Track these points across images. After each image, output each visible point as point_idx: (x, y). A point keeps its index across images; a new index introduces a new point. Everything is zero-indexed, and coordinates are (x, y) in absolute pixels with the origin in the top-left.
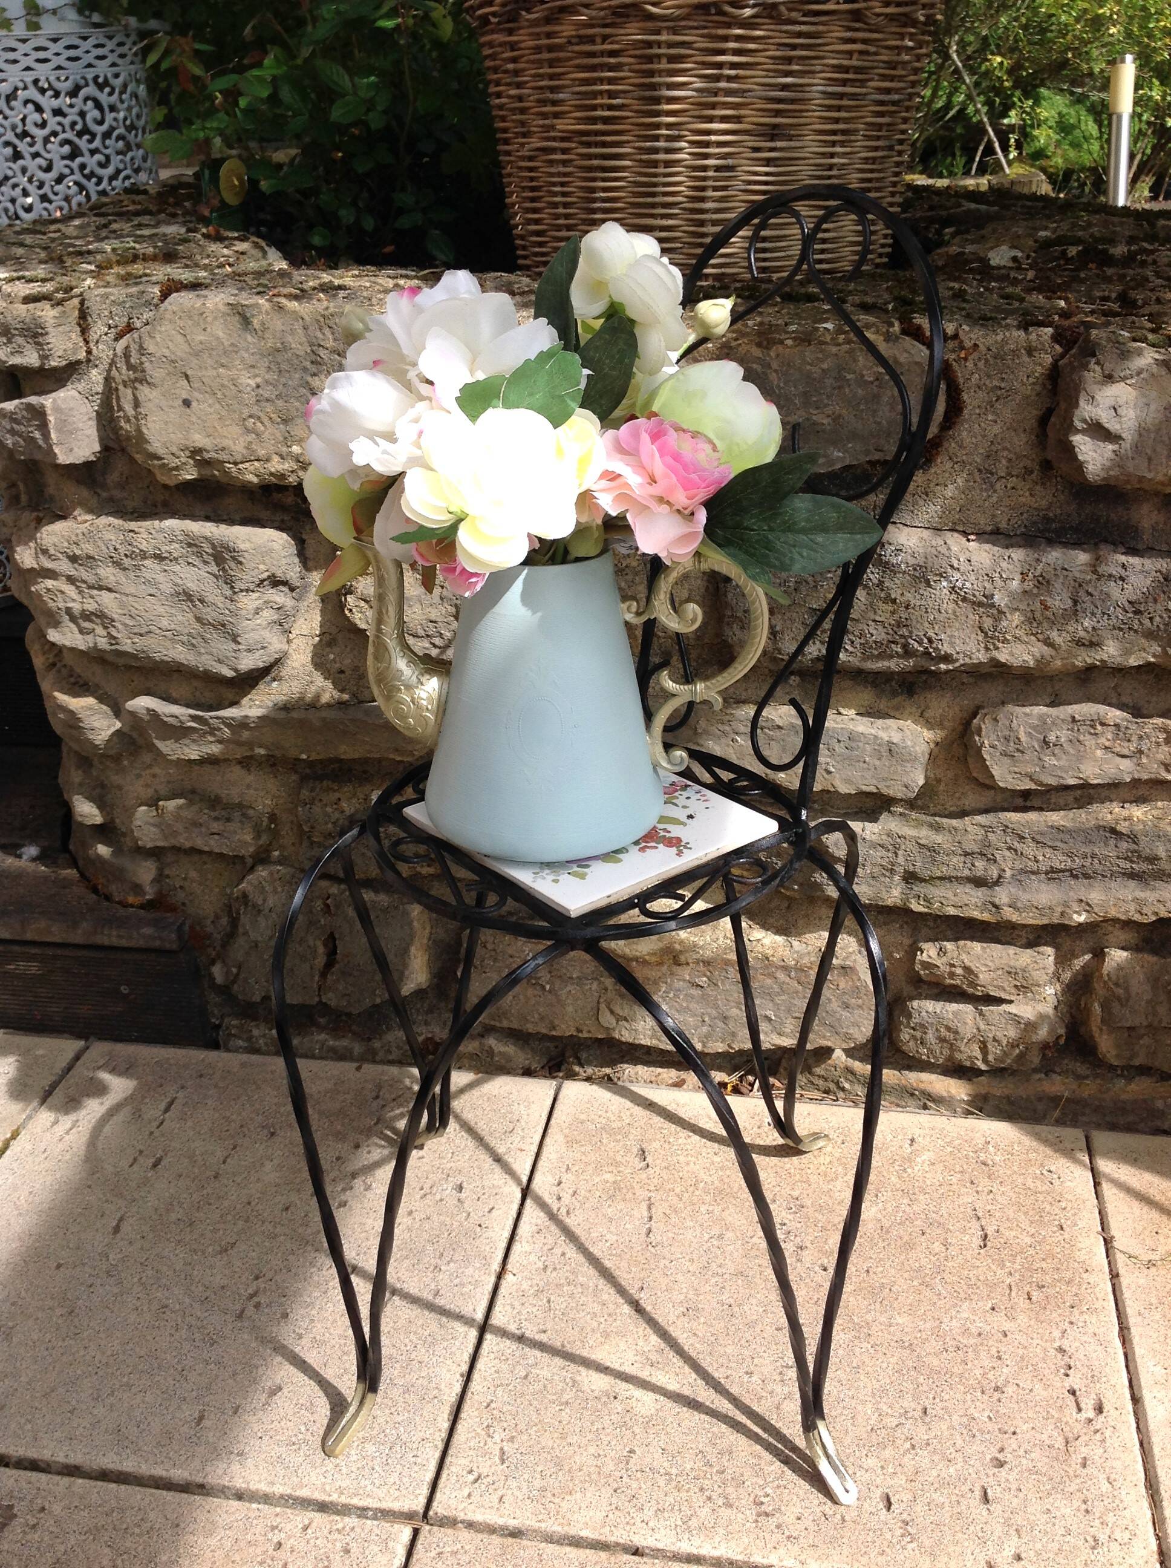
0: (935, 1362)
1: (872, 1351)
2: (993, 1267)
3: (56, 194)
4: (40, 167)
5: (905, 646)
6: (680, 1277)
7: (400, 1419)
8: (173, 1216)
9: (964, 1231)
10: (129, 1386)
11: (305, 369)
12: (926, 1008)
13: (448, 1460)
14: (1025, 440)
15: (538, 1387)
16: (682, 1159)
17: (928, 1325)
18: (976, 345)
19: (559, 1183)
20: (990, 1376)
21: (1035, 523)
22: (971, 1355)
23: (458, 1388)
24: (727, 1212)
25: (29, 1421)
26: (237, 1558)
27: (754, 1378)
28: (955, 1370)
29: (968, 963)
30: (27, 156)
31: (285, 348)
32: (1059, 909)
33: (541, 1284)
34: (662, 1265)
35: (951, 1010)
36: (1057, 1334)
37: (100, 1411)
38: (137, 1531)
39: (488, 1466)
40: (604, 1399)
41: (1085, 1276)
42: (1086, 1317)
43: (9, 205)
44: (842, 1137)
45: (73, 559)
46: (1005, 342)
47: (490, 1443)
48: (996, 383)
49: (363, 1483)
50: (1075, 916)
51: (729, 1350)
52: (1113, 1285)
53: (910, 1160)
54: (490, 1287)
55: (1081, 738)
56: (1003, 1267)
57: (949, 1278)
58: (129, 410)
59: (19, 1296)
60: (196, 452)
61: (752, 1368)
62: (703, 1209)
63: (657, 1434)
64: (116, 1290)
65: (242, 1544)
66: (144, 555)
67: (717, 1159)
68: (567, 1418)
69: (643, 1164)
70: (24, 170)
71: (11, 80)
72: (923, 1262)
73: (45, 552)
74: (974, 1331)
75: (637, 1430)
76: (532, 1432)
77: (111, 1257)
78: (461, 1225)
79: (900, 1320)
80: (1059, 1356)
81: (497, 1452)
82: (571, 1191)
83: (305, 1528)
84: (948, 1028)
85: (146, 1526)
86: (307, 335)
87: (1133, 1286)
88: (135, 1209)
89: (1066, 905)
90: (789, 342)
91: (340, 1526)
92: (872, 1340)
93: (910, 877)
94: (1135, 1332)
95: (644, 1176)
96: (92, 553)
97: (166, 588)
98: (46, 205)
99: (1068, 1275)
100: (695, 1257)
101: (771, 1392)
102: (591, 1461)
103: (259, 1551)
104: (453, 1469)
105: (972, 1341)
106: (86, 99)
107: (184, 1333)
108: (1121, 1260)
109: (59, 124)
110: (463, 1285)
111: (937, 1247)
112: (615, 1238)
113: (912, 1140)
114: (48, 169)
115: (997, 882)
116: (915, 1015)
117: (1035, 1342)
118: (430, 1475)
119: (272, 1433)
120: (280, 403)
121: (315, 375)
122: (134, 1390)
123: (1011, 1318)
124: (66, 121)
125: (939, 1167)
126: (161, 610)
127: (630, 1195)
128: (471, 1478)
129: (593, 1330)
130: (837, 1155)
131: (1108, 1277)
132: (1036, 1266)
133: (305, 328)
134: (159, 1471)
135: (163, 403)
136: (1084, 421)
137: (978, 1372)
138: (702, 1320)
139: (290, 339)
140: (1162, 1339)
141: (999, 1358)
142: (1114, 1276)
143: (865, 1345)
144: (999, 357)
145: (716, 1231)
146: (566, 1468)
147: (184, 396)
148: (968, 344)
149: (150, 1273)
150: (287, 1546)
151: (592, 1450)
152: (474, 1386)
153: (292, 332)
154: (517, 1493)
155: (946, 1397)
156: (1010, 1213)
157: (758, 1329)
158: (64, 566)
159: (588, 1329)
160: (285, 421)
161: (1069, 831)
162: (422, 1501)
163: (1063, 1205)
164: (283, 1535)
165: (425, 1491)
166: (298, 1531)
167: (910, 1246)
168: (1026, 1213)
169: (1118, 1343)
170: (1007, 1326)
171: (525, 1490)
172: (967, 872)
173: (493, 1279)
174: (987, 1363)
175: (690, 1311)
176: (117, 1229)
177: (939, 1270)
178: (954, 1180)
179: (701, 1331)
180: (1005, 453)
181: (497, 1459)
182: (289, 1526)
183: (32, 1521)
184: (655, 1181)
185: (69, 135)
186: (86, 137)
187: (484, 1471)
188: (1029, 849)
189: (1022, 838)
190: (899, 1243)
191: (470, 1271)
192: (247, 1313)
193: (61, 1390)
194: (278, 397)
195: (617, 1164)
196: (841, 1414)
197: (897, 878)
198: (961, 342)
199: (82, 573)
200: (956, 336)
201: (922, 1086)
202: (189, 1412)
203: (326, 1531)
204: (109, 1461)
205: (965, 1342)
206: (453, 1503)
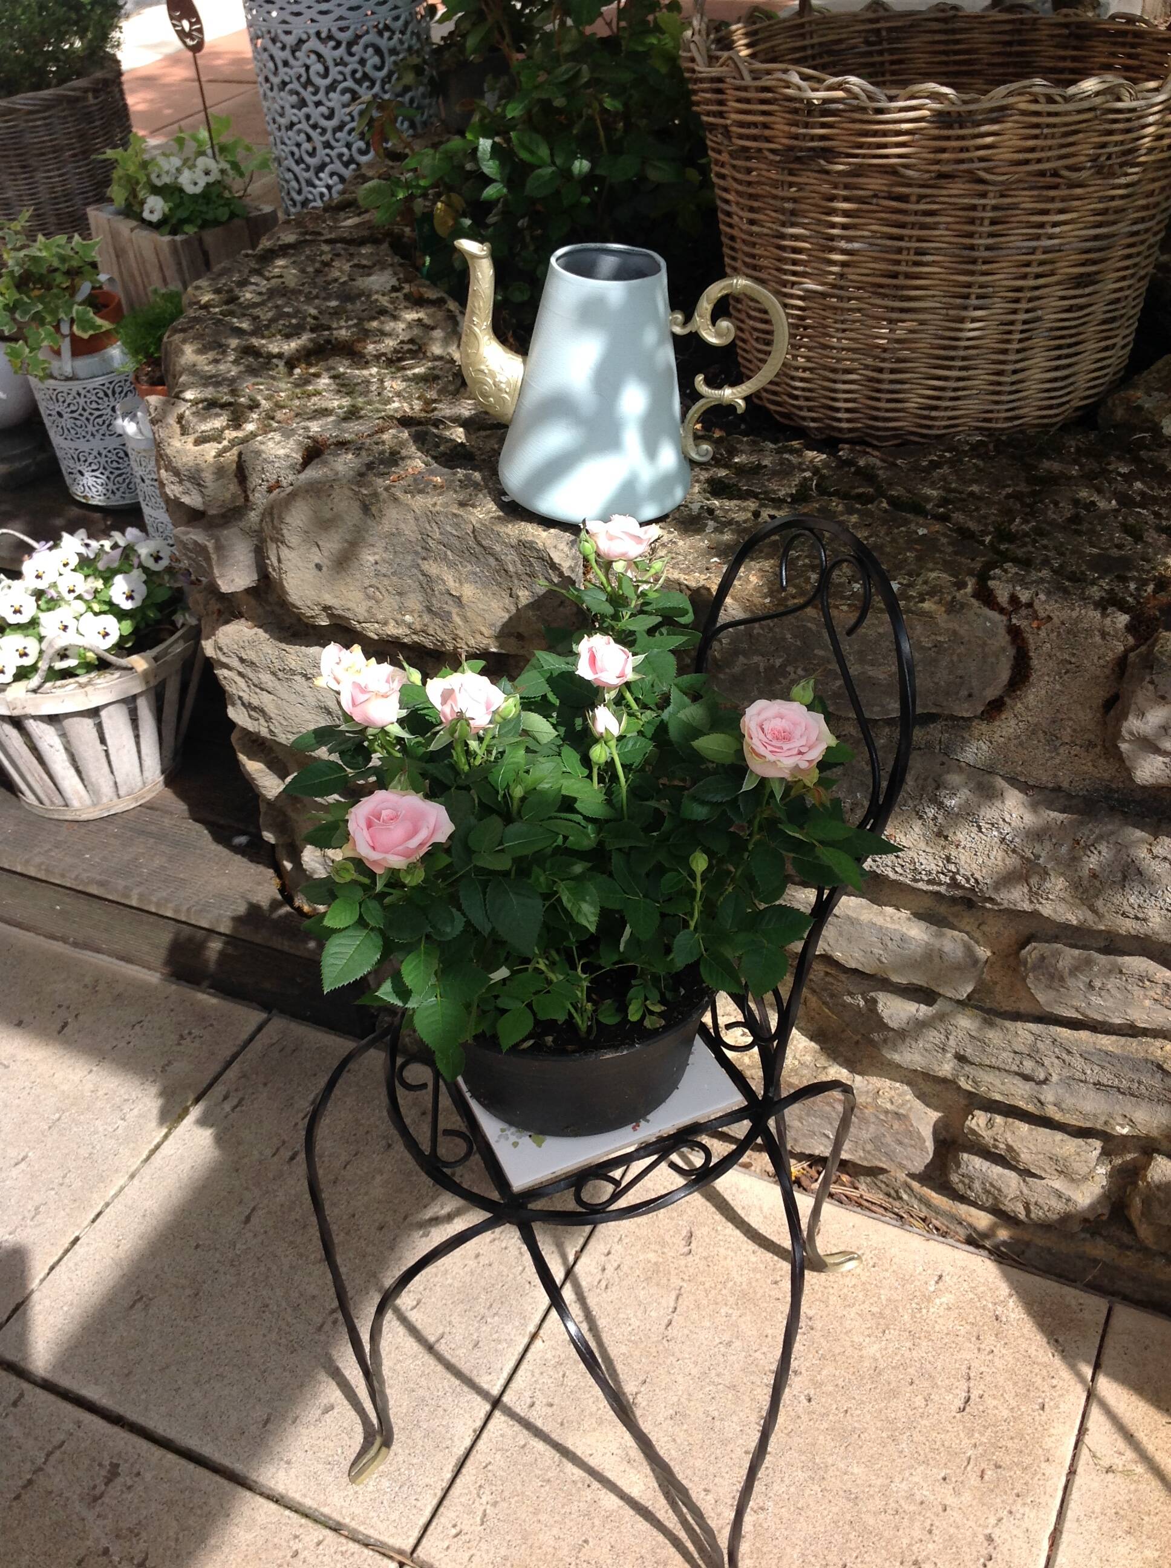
0: (871, 1521)
1: (820, 1495)
2: (962, 1435)
3: (337, 141)
4: (323, 115)
5: (953, 879)
6: (680, 1379)
7: (415, 1461)
8: (293, 1216)
9: (949, 1390)
10: (221, 1376)
11: (416, 553)
12: (974, 1164)
13: (442, 1509)
14: (1090, 716)
15: (529, 1459)
16: (722, 1251)
17: (879, 1482)
18: (1049, 618)
19: (609, 1253)
20: (915, 1548)
21: (1097, 790)
22: (906, 1522)
23: (468, 1443)
24: (743, 1319)
25: (146, 1391)
26: (263, 1557)
27: (709, 1497)
28: (886, 1534)
29: (1010, 1142)
30: (311, 104)
31: (399, 533)
32: (1103, 1118)
33: (563, 1356)
34: (668, 1362)
35: (996, 1171)
36: (992, 1521)
37: (197, 1395)
38: (199, 1512)
39: (470, 1525)
40: (580, 1485)
41: (1044, 1465)
42: (1027, 1509)
43: (295, 149)
44: (875, 1260)
45: (242, 660)
46: (1078, 620)
47: (477, 1504)
48: (1067, 657)
49: (372, 1514)
50: (1118, 1128)
51: (698, 1463)
52: (1068, 1481)
53: (929, 1300)
54: (520, 1348)
55: (1129, 987)
56: (970, 1436)
57: (917, 1437)
58: (274, 560)
59: (162, 1268)
60: (326, 608)
61: (711, 1486)
62: (723, 1311)
63: (611, 1530)
64: (233, 1280)
65: (270, 1545)
66: (293, 672)
67: (753, 1259)
68: (544, 1495)
69: (686, 1249)
70: (308, 117)
71: (295, 32)
72: (900, 1414)
73: (220, 649)
74: (918, 1498)
75: (597, 1522)
76: (513, 1501)
77: (238, 1246)
78: (515, 1279)
79: (856, 1470)
80: (986, 1544)
81: (480, 1513)
82: (615, 1265)
83: (319, 1544)
84: (991, 1184)
85: (206, 1509)
86: (418, 525)
87: (1084, 1488)
88: (266, 1202)
89: (1110, 1115)
90: (845, 608)
91: (344, 1549)
92: (824, 1485)
93: (961, 1058)
94: (1065, 1538)
95: (683, 1262)
96: (255, 660)
97: (312, 701)
98: (328, 151)
99: (1027, 1460)
100: (700, 1360)
101: (719, 1515)
102: (552, 1542)
103: (280, 1555)
104: (442, 1520)
105: (912, 1508)
106: (366, 47)
107: (274, 1336)
108: (1085, 1455)
109: (341, 73)
110: (499, 1341)
111: (919, 1401)
112: (638, 1323)
113: (940, 1277)
114: (330, 117)
115: (1045, 1081)
116: (963, 1166)
117: (970, 1523)
118: (423, 1520)
119: (315, 1449)
120: (395, 579)
121: (424, 559)
122: (226, 1382)
123: (957, 1493)
124: (347, 70)
125: (954, 1314)
126: (309, 717)
127: (664, 1281)
128: (454, 1531)
129: (591, 1414)
130: (863, 1279)
131: (1066, 1470)
132: (1002, 1443)
133: (417, 519)
134: (226, 1462)
135: (300, 564)
136: (1131, 733)
137: (905, 1541)
138: (685, 1427)
139: (402, 526)
140: (1088, 1552)
141: (930, 1532)
142: (1072, 1472)
143: (816, 1488)
144: (1072, 632)
145: (726, 1337)
146: (530, 1542)
147: (317, 561)
148: (1042, 614)
149: (263, 1269)
150: (301, 1556)
151: (555, 1531)
152: (481, 1444)
153: (405, 521)
154: (485, 1556)
155: (868, 1559)
156: (1001, 1380)
157: (729, 1448)
158: (235, 663)
159: (587, 1413)
160: (400, 594)
161: (1117, 1057)
162: (412, 1541)
163: (1054, 1382)
164: (301, 1545)
165: (415, 1534)
166: (312, 1546)
167: (894, 1394)
168: (1015, 1384)
169: (1045, 1545)
170: (951, 1500)
171: (491, 1555)
172: (1015, 1068)
173: (526, 1340)
174: (917, 1533)
175: (678, 1416)
176: (248, 1219)
177: (910, 1426)
178: (963, 1332)
179: (681, 1437)
180: (1071, 723)
181: (478, 1520)
182: (307, 1539)
183: (129, 1483)
184: (691, 1270)
185: (349, 83)
186: (366, 84)
187: (466, 1529)
188: (1078, 1062)
189: (1069, 1052)
190: (885, 1388)
191: (508, 1328)
192: (326, 1328)
193: (173, 1368)
194: (394, 574)
195: (663, 1244)
196: (770, 1552)
197: (949, 1055)
198: (1035, 612)
199: (248, 671)
200: (1030, 605)
201: (970, 1219)
202: (260, 1413)
203: (333, 1550)
204: (192, 1442)
205: (906, 1507)
206: (433, 1551)
